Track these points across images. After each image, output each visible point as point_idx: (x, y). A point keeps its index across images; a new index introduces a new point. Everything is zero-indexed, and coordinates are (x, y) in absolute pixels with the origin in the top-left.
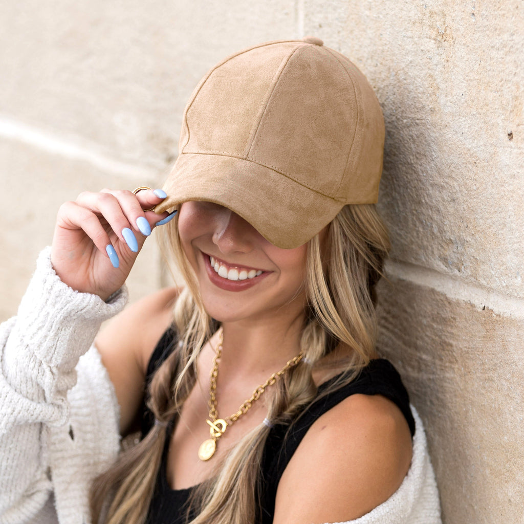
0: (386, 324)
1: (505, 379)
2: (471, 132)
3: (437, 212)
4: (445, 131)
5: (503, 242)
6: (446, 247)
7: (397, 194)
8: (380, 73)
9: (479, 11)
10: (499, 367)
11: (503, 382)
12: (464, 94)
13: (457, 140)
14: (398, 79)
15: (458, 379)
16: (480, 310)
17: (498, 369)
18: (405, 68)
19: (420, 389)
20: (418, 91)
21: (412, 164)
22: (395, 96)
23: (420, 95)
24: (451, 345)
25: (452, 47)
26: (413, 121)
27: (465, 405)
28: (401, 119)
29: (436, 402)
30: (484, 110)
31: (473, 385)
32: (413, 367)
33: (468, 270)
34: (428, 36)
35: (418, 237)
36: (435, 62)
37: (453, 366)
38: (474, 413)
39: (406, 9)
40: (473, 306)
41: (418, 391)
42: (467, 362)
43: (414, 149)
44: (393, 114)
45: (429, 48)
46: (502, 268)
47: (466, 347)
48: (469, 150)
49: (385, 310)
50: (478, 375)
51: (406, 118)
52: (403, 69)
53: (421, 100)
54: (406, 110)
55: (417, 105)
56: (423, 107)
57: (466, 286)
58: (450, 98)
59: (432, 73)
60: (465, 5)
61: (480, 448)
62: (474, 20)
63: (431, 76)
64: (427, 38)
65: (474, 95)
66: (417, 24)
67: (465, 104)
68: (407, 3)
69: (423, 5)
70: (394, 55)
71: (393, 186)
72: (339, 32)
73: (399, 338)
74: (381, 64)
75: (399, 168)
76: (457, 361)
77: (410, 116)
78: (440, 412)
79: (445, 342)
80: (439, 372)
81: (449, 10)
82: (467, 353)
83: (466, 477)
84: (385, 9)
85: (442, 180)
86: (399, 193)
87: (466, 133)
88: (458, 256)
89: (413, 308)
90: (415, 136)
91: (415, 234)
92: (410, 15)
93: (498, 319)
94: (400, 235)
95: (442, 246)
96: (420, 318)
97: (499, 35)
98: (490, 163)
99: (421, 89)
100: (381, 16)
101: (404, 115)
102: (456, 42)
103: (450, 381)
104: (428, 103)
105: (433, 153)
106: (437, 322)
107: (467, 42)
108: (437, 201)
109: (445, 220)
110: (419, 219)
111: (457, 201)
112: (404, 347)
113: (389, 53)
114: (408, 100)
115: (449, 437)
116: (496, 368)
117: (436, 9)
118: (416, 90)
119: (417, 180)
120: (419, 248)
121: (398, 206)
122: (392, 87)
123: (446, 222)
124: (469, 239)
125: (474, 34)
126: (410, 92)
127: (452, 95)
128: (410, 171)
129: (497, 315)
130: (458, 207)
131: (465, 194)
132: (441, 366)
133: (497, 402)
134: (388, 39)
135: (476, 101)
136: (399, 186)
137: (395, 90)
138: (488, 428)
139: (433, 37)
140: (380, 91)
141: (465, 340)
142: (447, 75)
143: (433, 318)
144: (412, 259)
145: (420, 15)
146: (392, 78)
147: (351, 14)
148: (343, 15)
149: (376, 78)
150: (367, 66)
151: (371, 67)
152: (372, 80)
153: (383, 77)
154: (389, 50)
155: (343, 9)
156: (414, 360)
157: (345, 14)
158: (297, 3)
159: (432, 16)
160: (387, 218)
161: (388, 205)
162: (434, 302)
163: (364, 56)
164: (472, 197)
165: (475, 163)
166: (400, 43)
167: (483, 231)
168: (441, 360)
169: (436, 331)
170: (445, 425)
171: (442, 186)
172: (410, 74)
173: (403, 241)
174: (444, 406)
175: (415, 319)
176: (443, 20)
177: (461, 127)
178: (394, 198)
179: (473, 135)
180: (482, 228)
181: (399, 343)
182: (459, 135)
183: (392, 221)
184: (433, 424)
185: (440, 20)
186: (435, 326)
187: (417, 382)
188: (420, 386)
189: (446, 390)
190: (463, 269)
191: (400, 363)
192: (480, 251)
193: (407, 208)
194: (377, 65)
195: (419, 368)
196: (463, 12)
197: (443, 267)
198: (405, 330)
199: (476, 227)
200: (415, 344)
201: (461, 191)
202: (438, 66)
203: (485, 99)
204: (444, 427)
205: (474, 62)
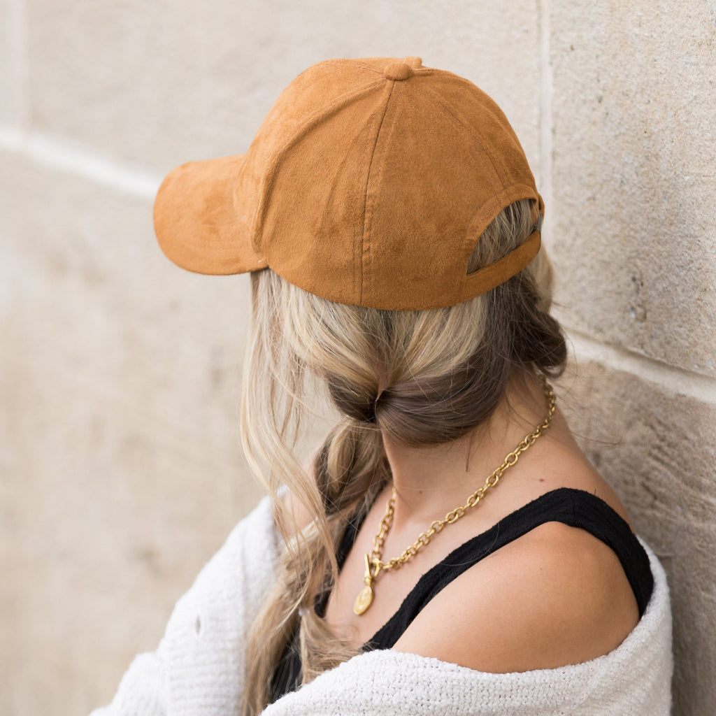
0: (660, 455)
7: (675, 279)
8: (653, 112)
14: (678, 121)
18: (687, 106)
19: (705, 544)
20: (706, 137)
21: (696, 237)
22: (673, 144)
23: (707, 143)
26: (697, 178)
28: (682, 176)
32: (695, 514)
35: (704, 337)
39: (689, 26)
41: (701, 546)
43: (699, 217)
44: (670, 168)
49: (658, 436)
52: (685, 107)
53: (709, 149)
54: (689, 162)
55: (704, 156)
56: (712, 159)
66: (704, 47)
68: (690, 17)
69: (712, 20)
70: (672, 88)
72: (597, 57)
73: (678, 474)
74: (655, 100)
77: (694, 171)
84: (660, 26)
86: (678, 277)
89: (698, 434)
90: (700, 199)
91: (700, 333)
92: (695, 34)
94: (679, 334)
96: (707, 447)
99: (709, 135)
100: (655, 36)
101: (686, 170)
110: (706, 311)
112: (683, 486)
113: (665, 85)
114: (691, 150)
118: (703, 136)
119: (703, 259)
120: (706, 351)
121: (677, 295)
122: (670, 132)
126: (693, 139)
128: (694, 247)
134: (664, 67)
137: (674, 136)
140: (653, 137)
144: (696, 366)
145: (708, 34)
146: (669, 120)
147: (615, 32)
148: (603, 33)
149: (647, 120)
150: (635, 103)
151: (641, 104)
152: (643, 122)
153: (658, 117)
154: (666, 81)
155: (602, 25)
156: (697, 505)
157: (606, 33)
158: (540, 17)
160: (661, 310)
161: (663, 293)
163: (631, 90)
166: (680, 72)
172: (694, 114)
173: (683, 342)
175: (699, 449)
178: (671, 284)
181: (677, 481)
183: (668, 315)
187: (702, 534)
188: (706, 541)
191: (678, 508)
193: (689, 297)
194: (649, 101)
195: (705, 516)
198: (686, 463)
200: (699, 482)
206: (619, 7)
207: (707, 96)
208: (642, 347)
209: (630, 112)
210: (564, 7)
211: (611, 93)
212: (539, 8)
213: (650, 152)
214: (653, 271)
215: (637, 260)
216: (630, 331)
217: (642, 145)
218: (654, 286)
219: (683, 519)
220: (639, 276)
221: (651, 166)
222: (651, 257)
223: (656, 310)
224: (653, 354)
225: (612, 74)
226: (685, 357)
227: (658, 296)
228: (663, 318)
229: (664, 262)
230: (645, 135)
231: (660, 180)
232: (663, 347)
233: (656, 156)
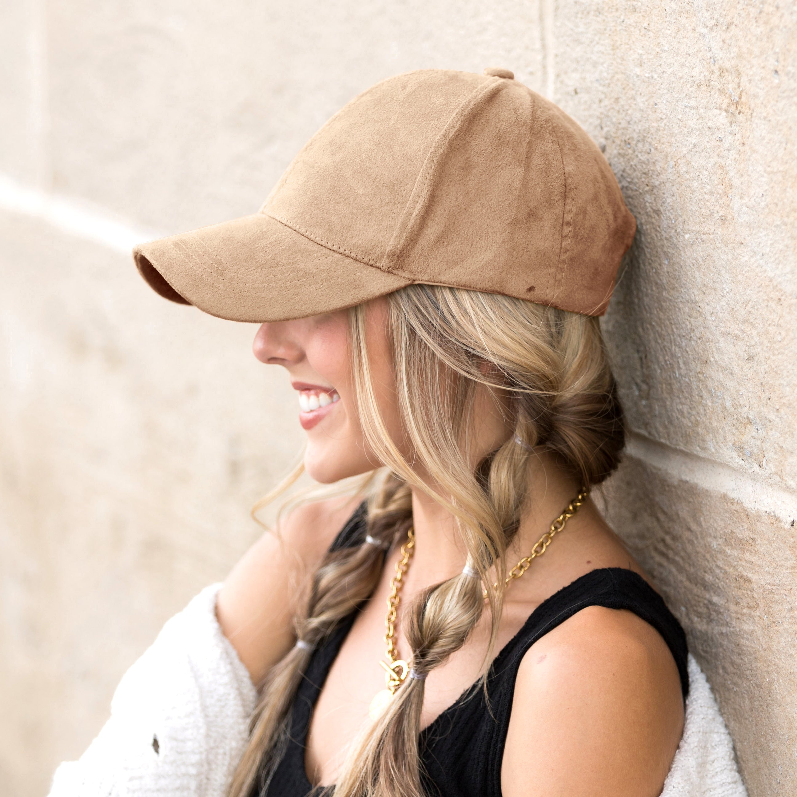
0: (664, 549)
2: (774, 252)
3: (730, 376)
4: (739, 251)
7: (677, 350)
8: (654, 163)
9: (783, 66)
12: (765, 194)
13: (756, 265)
14: (678, 172)
15: (759, 633)
16: (788, 526)
18: (687, 155)
19: (708, 649)
20: (705, 190)
21: (696, 302)
22: (674, 198)
23: (707, 197)
24: (750, 581)
25: (749, 123)
26: (697, 236)
27: (768, 672)
28: (682, 234)
29: (730, 669)
30: (792, 219)
31: (779, 643)
32: (699, 615)
33: (771, 465)
34: (718, 106)
35: (705, 415)
36: (727, 145)
37: (753, 613)
38: (780, 685)
39: (688, 65)
40: (778, 519)
41: (706, 652)
42: (771, 607)
43: (699, 280)
44: (672, 226)
45: (718, 124)
47: (769, 584)
48: (771, 280)
50: (786, 626)
51: (689, 231)
52: (684, 156)
53: (708, 204)
54: (689, 219)
55: (703, 210)
56: (711, 215)
57: (770, 489)
58: (746, 200)
59: (723, 163)
60: (766, 58)
61: (789, 739)
62: (777, 81)
63: (722, 167)
64: (716, 108)
65: (778, 195)
66: (703, 88)
67: (767, 210)
69: (710, 58)
70: (672, 135)
71: (672, 337)
72: (600, 101)
73: (682, 570)
74: (656, 149)
75: (679, 309)
76: (757, 604)
77: (694, 229)
78: (736, 684)
79: (742, 577)
80: (734, 623)
81: (745, 66)
82: (771, 592)
83: (770, 784)
84: (660, 65)
85: (737, 326)
86: (680, 347)
87: (768, 254)
88: (759, 443)
89: (700, 525)
90: (700, 259)
91: (702, 411)
92: (694, 74)
94: (681, 412)
95: (737, 429)
96: (709, 539)
99: (708, 187)
100: (656, 76)
101: (686, 227)
102: (754, 114)
103: (749, 637)
104: (717, 208)
105: (724, 285)
106: (732, 546)
107: (768, 114)
108: (729, 359)
109: (741, 388)
110: (707, 386)
111: (756, 359)
112: (687, 584)
113: (665, 132)
115: (747, 722)
117: (728, 65)
118: (702, 188)
119: (704, 328)
120: (707, 431)
121: (679, 368)
122: (671, 184)
123: (743, 391)
124: (772, 416)
125: (777, 101)
126: (693, 192)
127: (749, 196)
128: (695, 314)
130: (758, 367)
131: (767, 347)
132: (736, 612)
134: (664, 111)
135: (780, 204)
136: (679, 336)
137: (674, 189)
139: (724, 107)
140: (655, 191)
141: (769, 573)
142: (742, 165)
143: (726, 540)
144: (698, 448)
145: (707, 74)
146: (670, 171)
147: (617, 73)
148: (605, 74)
149: (649, 171)
150: (636, 153)
151: (643, 154)
152: (645, 173)
153: (659, 169)
154: (666, 127)
155: (605, 65)
156: (701, 605)
157: (608, 74)
158: (545, 57)
159: (723, 74)
160: (664, 386)
161: (665, 367)
162: (727, 515)
163: (632, 138)
164: (776, 352)
165: (780, 299)
166: (680, 116)
167: (790, 404)
168: (737, 603)
169: (730, 559)
170: (742, 704)
171: (736, 336)
172: (693, 163)
173: (686, 421)
174: (741, 675)
175: (702, 542)
176: (736, 80)
177: (761, 245)
178: (673, 356)
179: (776, 256)
180: (789, 400)
181: (682, 578)
182: (758, 257)
183: (671, 391)
184: (727, 703)
185: (733, 81)
186: (729, 552)
187: (705, 638)
188: (709, 645)
189: (742, 650)
190: (764, 463)
191: (683, 609)
192: (787, 436)
193: (691, 371)
194: (650, 150)
195: (709, 617)
196: (763, 68)
197: (739, 460)
198: (689, 558)
199: (781, 398)
200: (703, 579)
201: (761, 343)
202: (731, 152)
203: (792, 202)
204: (741, 707)
205: (778, 145)
206: (621, 44)
207: (706, 144)
208: (646, 429)
209: (632, 163)
210: (568, 45)
211: (614, 142)
212: (544, 47)
213: (651, 208)
214: (656, 342)
215: (640, 329)
216: (634, 410)
217: (643, 199)
218: (657, 359)
219: (687, 621)
220: (642, 348)
221: (653, 223)
222: (653, 326)
223: (659, 386)
224: (657, 435)
225: (614, 120)
226: (687, 438)
227: (661, 369)
228: (665, 395)
229: (667, 331)
230: (647, 188)
231: (661, 239)
232: (666, 427)
233: (657, 212)
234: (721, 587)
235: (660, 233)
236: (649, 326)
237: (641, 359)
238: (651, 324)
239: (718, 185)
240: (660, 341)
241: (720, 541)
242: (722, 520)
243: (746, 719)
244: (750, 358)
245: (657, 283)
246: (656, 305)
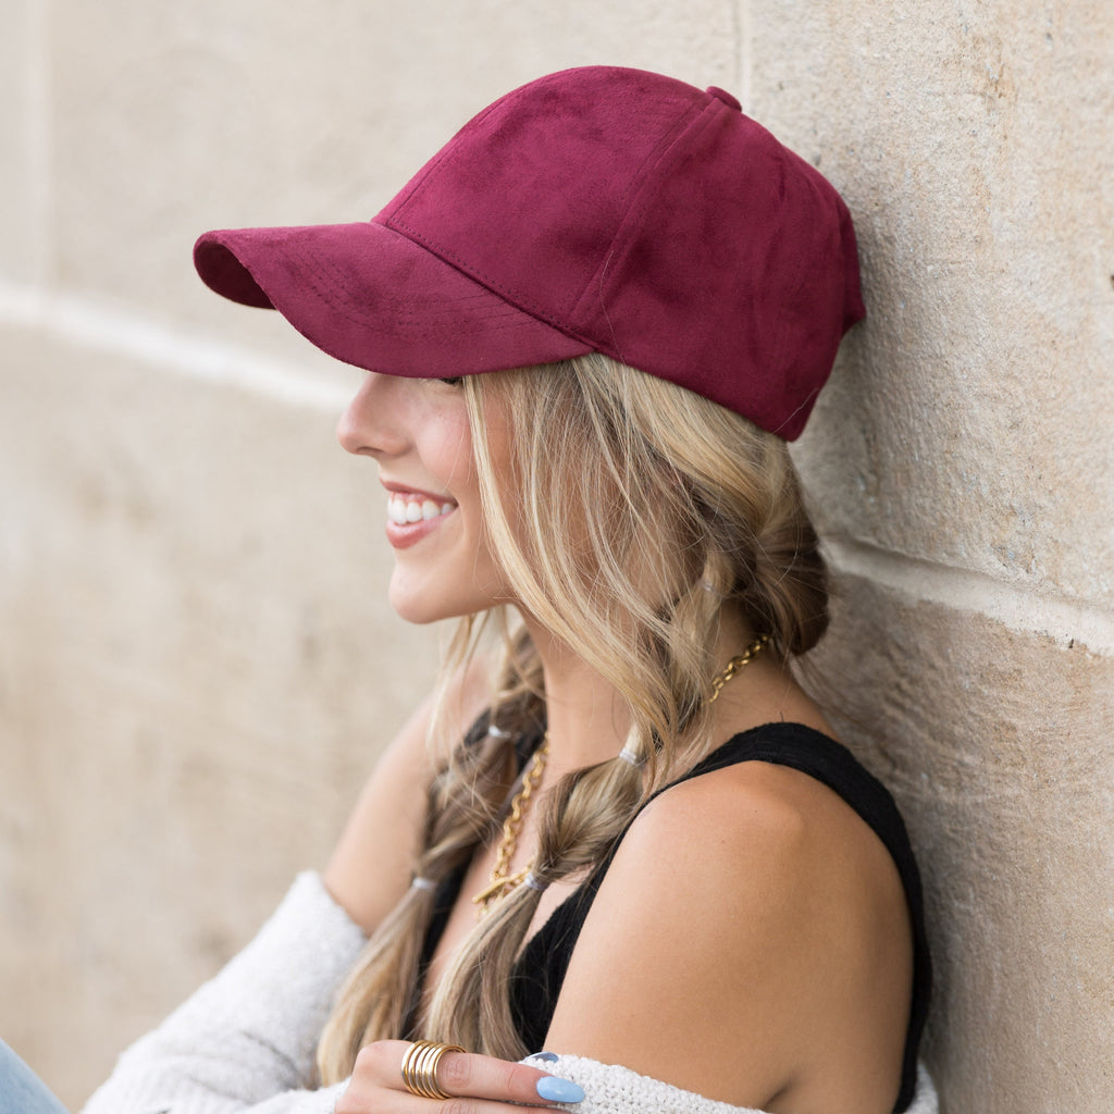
0: (899, 699)
1: (1109, 788)
2: (1046, 278)
3: (988, 453)
4: (1000, 282)
5: (1102, 502)
6: (1004, 524)
7: (917, 424)
8: (886, 173)
9: (1058, 27)
10: (1098, 763)
11: (1106, 793)
12: (1033, 201)
13: (1022, 298)
14: (918, 183)
15: (1027, 798)
16: (1064, 648)
17: (1097, 767)
18: (930, 159)
19: (959, 828)
20: (954, 204)
21: (942, 356)
22: (913, 219)
23: (956, 212)
24: (1014, 728)
25: (1012, 108)
26: (944, 266)
27: (1038, 850)
28: (923, 265)
29: (987, 851)
30: (1069, 232)
31: (1053, 808)
32: (946, 783)
33: (1042, 568)
34: (971, 89)
35: (954, 509)
36: (983, 141)
37: (1018, 772)
38: (1054, 865)
39: (931, 37)
40: (1051, 641)
41: (954, 831)
42: (1042, 761)
43: (946, 326)
44: (909, 256)
45: (972, 113)
46: (1103, 554)
47: (1040, 729)
48: (1042, 317)
49: (896, 668)
50: (1062, 785)
51: (932, 262)
52: (926, 160)
53: (958, 221)
54: (932, 244)
55: (952, 231)
56: (962, 236)
57: (1041, 602)
58: (1009, 212)
59: (978, 165)
60: (1035, 19)
61: (1066, 937)
62: (1049, 48)
63: (976, 171)
64: (969, 93)
65: (1051, 201)
66: (952, 66)
67: (1036, 223)
68: (933, 23)
69: (961, 25)
70: (911, 133)
71: (909, 406)
72: (814, 96)
73: (923, 724)
74: (889, 154)
75: (920, 368)
76: (1024, 759)
77: (939, 257)
78: (995, 871)
79: (1003, 724)
80: (993, 789)
81: (1007, 32)
82: (1043, 740)
83: (1042, 1002)
84: (894, 41)
85: (996, 384)
86: (920, 420)
87: (1038, 282)
88: (1026, 539)
89: (947, 659)
90: (947, 298)
91: (949, 504)
92: (939, 49)
93: (1096, 662)
94: (922, 508)
95: (996, 523)
96: (960, 678)
97: (1094, 73)
98: (1080, 339)
99: (958, 199)
100: (888, 56)
101: (929, 256)
102: (1020, 95)
103: (1013, 805)
104: (970, 226)
105: (980, 330)
106: (990, 683)
107: (1038, 93)
108: (987, 429)
109: (1002, 467)
110: (956, 469)
111: (1022, 426)
112: (931, 742)
113: (901, 131)
114: (935, 225)
115: (1010, 921)
116: (1094, 767)
117: (986, 34)
118: (950, 202)
119: (953, 390)
120: (957, 531)
121: (919, 448)
122: (908, 200)
123: (1005, 471)
124: (1044, 501)
125: (1050, 75)
126: (938, 208)
127: (1012, 207)
128: (940, 372)
129: (1095, 656)
130: (1025, 436)
131: (1037, 408)
132: (996, 773)
133: (1095, 839)
134: (900, 102)
135: (1054, 213)
136: (919, 404)
137: (913, 206)
138: (1079, 893)
139: (979, 89)
140: (887, 211)
141: (1039, 714)
142: (1004, 165)
143: (982, 675)
144: (944, 555)
145: (956, 46)
146: (907, 182)
147: (836, 56)
148: (820, 59)
149: (879, 185)
150: (862, 162)
151: (871, 162)
152: (873, 189)
153: (892, 180)
154: (902, 124)
155: (821, 47)
156: (949, 768)
157: (824, 58)
158: (739, 43)
159: (978, 46)
160: (899, 474)
161: (901, 448)
162: (984, 642)
163: (857, 142)
164: (1049, 414)
165: (1053, 342)
166: (921, 107)
167: (1067, 482)
168: (997, 761)
169: (987, 702)
170: (1004, 898)
171: (995, 398)
172: (939, 170)
173: (927, 520)
174: (1003, 858)
175: (949, 682)
176: (996, 52)
177: (1029, 271)
178: (911, 432)
179: (1049, 284)
180: (1066, 476)
181: (923, 734)
182: (1025, 288)
183: (908, 480)
184: (983, 898)
185: (992, 53)
186: (986, 692)
187: (954, 813)
188: (959, 822)
189: (1005, 823)
190: (1033, 567)
191: (924, 776)
192: (1064, 525)
193: (934, 450)
194: (881, 157)
195: (959, 784)
196: (1032, 32)
197: (999, 566)
198: (933, 705)
199: (1055, 476)
200: (951, 733)
201: (1029, 404)
202: (989, 149)
203: (1070, 209)
204: (1002, 902)
205: (1051, 134)
206: (841, 18)
207: (955, 141)
208: (875, 535)
209: (856, 176)
210: (770, 25)
211: (832, 149)
212: (737, 29)
213: (882, 235)
214: (889, 415)
215: (867, 401)
216: (859, 510)
217: (872, 224)
218: (889, 439)
219: (930, 792)
220: (869, 426)
221: (884, 255)
222: (885, 395)
223: (893, 475)
224: (889, 543)
225: (832, 120)
226: (930, 542)
227: (895, 452)
228: (901, 487)
229: (902, 400)
230: (876, 209)
231: (896, 276)
232: (901, 530)
233: (890, 240)
234: (975, 741)
235: (893, 267)
236: (878, 396)
237: (868, 441)
238: (881, 393)
239: (972, 194)
240: (893, 414)
241: (974, 678)
242: (978, 649)
243: (1009, 917)
244: (1015, 425)
245: (889, 336)
246: (889, 365)
